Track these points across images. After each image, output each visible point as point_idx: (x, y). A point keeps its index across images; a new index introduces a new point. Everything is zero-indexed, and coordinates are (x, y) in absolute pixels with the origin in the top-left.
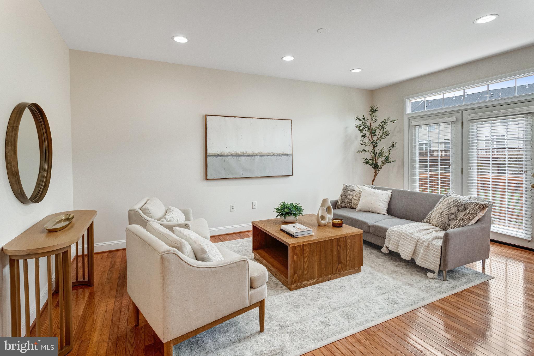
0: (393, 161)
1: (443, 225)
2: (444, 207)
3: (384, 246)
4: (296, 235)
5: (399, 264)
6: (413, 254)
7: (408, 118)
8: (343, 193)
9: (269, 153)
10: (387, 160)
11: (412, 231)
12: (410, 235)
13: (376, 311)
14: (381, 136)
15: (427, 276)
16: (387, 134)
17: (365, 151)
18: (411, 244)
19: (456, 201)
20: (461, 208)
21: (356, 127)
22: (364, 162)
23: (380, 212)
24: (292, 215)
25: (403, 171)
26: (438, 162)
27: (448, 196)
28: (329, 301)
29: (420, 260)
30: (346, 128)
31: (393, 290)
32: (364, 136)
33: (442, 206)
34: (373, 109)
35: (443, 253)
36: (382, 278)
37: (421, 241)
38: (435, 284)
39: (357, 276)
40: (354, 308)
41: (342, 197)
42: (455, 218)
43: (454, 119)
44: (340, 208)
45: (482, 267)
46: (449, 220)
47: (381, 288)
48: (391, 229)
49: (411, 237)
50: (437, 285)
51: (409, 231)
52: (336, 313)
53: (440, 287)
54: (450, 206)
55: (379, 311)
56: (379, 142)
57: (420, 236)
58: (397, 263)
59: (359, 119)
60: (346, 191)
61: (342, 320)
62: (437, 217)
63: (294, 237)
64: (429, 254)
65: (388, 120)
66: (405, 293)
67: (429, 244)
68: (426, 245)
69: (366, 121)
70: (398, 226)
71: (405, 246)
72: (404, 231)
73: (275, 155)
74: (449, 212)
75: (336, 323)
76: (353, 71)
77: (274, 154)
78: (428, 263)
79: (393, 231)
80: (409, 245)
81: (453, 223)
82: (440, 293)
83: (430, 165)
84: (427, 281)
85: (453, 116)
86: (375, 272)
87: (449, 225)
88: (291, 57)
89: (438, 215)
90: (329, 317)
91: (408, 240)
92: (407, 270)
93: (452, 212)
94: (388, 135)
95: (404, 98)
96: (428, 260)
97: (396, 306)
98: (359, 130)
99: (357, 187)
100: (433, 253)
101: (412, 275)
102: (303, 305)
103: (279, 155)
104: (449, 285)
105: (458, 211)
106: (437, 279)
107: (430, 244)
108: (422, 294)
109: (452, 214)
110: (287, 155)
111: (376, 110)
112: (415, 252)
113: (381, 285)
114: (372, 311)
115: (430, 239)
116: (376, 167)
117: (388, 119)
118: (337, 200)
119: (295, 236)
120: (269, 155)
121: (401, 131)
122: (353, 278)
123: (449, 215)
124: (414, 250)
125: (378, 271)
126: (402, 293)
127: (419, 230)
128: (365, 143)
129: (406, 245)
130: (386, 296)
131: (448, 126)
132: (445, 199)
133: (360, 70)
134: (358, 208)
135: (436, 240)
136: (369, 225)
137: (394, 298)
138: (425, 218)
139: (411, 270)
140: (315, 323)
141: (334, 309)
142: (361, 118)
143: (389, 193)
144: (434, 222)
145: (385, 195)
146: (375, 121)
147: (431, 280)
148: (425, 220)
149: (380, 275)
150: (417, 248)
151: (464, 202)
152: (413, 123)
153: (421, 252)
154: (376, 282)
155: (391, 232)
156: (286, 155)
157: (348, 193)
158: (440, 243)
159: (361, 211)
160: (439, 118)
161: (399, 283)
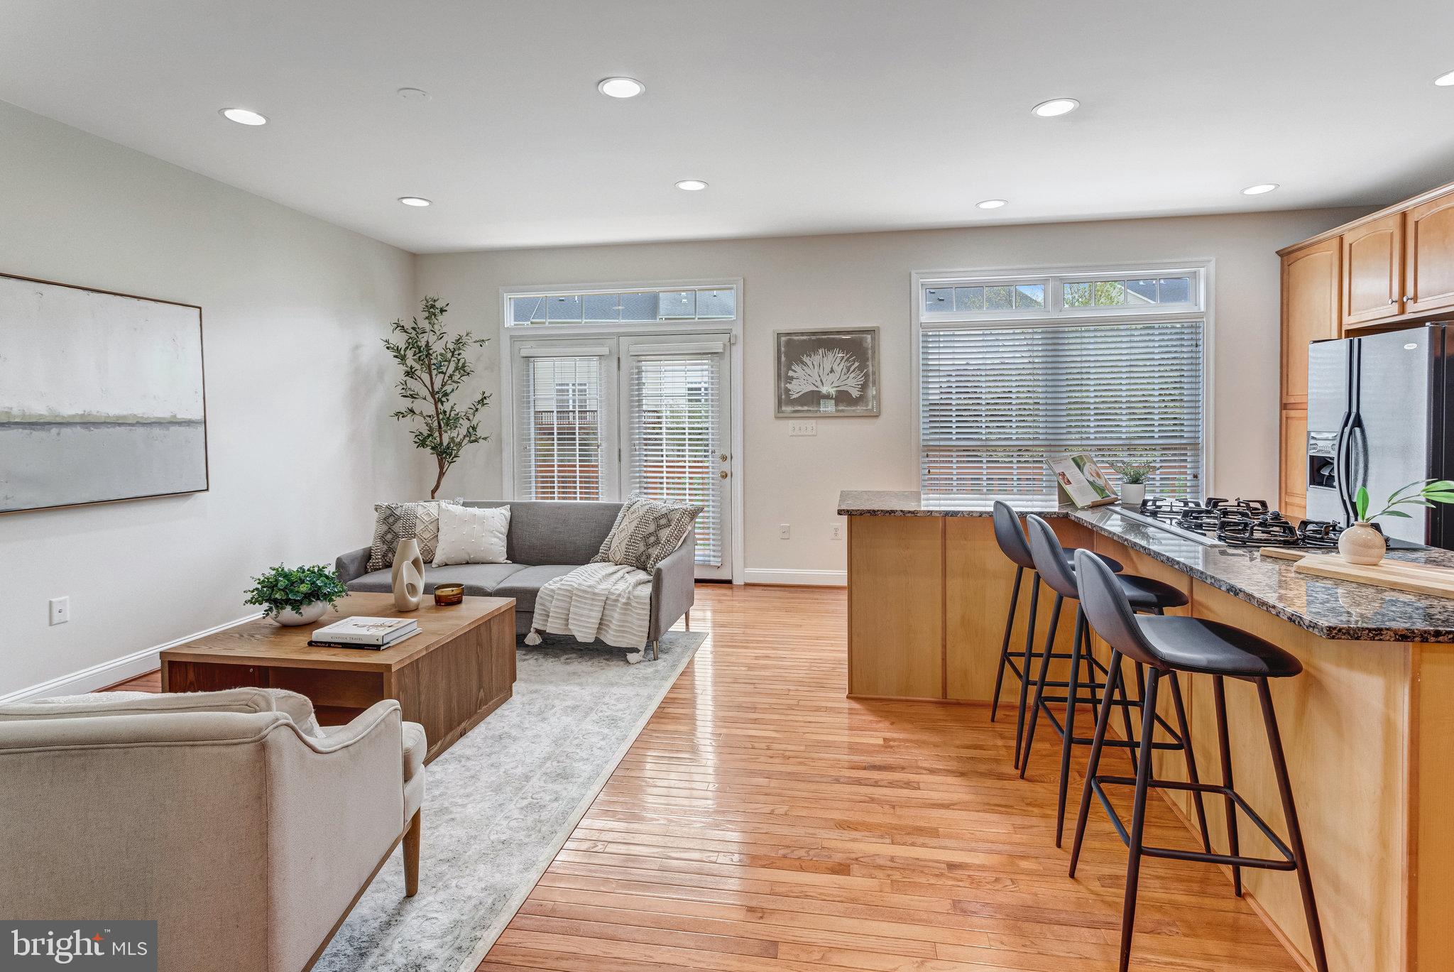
0: (485, 439)
1: (638, 559)
2: (635, 523)
3: (532, 629)
4: (385, 642)
5: (567, 659)
6: (599, 628)
7: (512, 337)
8: (385, 528)
9: (118, 417)
10: (472, 435)
11: (591, 582)
12: (589, 590)
13: (599, 745)
14: (451, 377)
15: (628, 662)
16: (464, 371)
17: (415, 413)
18: (595, 608)
19: (651, 510)
20: (663, 521)
21: (388, 348)
22: (416, 442)
23: (495, 560)
24: (318, 599)
25: (501, 462)
26: (574, 439)
27: (634, 504)
28: (502, 770)
29: (615, 633)
30: (357, 347)
31: (596, 704)
32: (410, 373)
33: (629, 523)
34: (433, 306)
35: (653, 609)
36: (561, 692)
37: (613, 597)
38: (647, 670)
39: (509, 706)
40: (561, 759)
41: (382, 538)
42: (657, 542)
43: (605, 351)
44: (380, 569)
45: (685, 625)
46: (648, 546)
47: (574, 708)
48: (546, 588)
49: (594, 594)
50: (650, 670)
51: (586, 584)
52: (536, 782)
53: (657, 671)
54: (643, 521)
55: (603, 743)
56: (453, 390)
57: (609, 586)
58: (562, 659)
59: (403, 327)
60: (391, 520)
61: (557, 787)
62: (624, 545)
63: (382, 648)
64: (629, 619)
65: (468, 337)
66: (618, 700)
67: (629, 598)
68: (624, 601)
69: (420, 336)
70: (558, 579)
71: (582, 616)
72: (576, 586)
73: (143, 424)
74: (644, 532)
75: (553, 797)
76: (405, 201)
77: (139, 420)
78: (628, 636)
79: (553, 591)
80: (591, 610)
81: (655, 552)
82: (664, 679)
83: (559, 450)
84: (632, 670)
85: (603, 345)
86: (537, 687)
87: (648, 557)
88: (255, 114)
89: (626, 542)
90: (530, 795)
91: (587, 601)
92: (589, 663)
93: (650, 532)
94: (469, 374)
95: (500, 290)
96: (626, 629)
97: (621, 724)
98: (395, 357)
99: (420, 507)
100: (638, 614)
101: (604, 669)
102: (456, 805)
103: (159, 423)
104: (665, 664)
105: (659, 527)
106: (644, 661)
107: (631, 597)
108: (645, 692)
109: (651, 534)
110: (189, 423)
111: (442, 311)
112: (601, 625)
113: (569, 703)
114: (594, 749)
115: (630, 588)
116: (445, 454)
117: (467, 335)
118: (370, 549)
119: (383, 646)
120: (120, 425)
121: (494, 366)
122: (507, 713)
123: (645, 538)
124: (601, 619)
125: (543, 682)
126: (613, 702)
127: (604, 577)
128: (412, 393)
129: (585, 612)
130: (594, 716)
131: (595, 363)
132: (632, 509)
133: (425, 204)
134: (438, 559)
135: (640, 588)
136: (489, 590)
137: (606, 714)
138: (597, 552)
139: (595, 661)
140: (515, 817)
141: (527, 778)
142: (409, 325)
143: (505, 512)
144: (618, 557)
145: (499, 518)
146: (441, 338)
147: (638, 666)
148: (598, 557)
149: (552, 688)
150: (607, 612)
151: (664, 511)
152: (525, 350)
153: (615, 616)
154: (557, 702)
155: (548, 595)
156: (185, 422)
157: (400, 524)
158: (647, 590)
159: (446, 565)
160: (572, 345)
161: (596, 689)
